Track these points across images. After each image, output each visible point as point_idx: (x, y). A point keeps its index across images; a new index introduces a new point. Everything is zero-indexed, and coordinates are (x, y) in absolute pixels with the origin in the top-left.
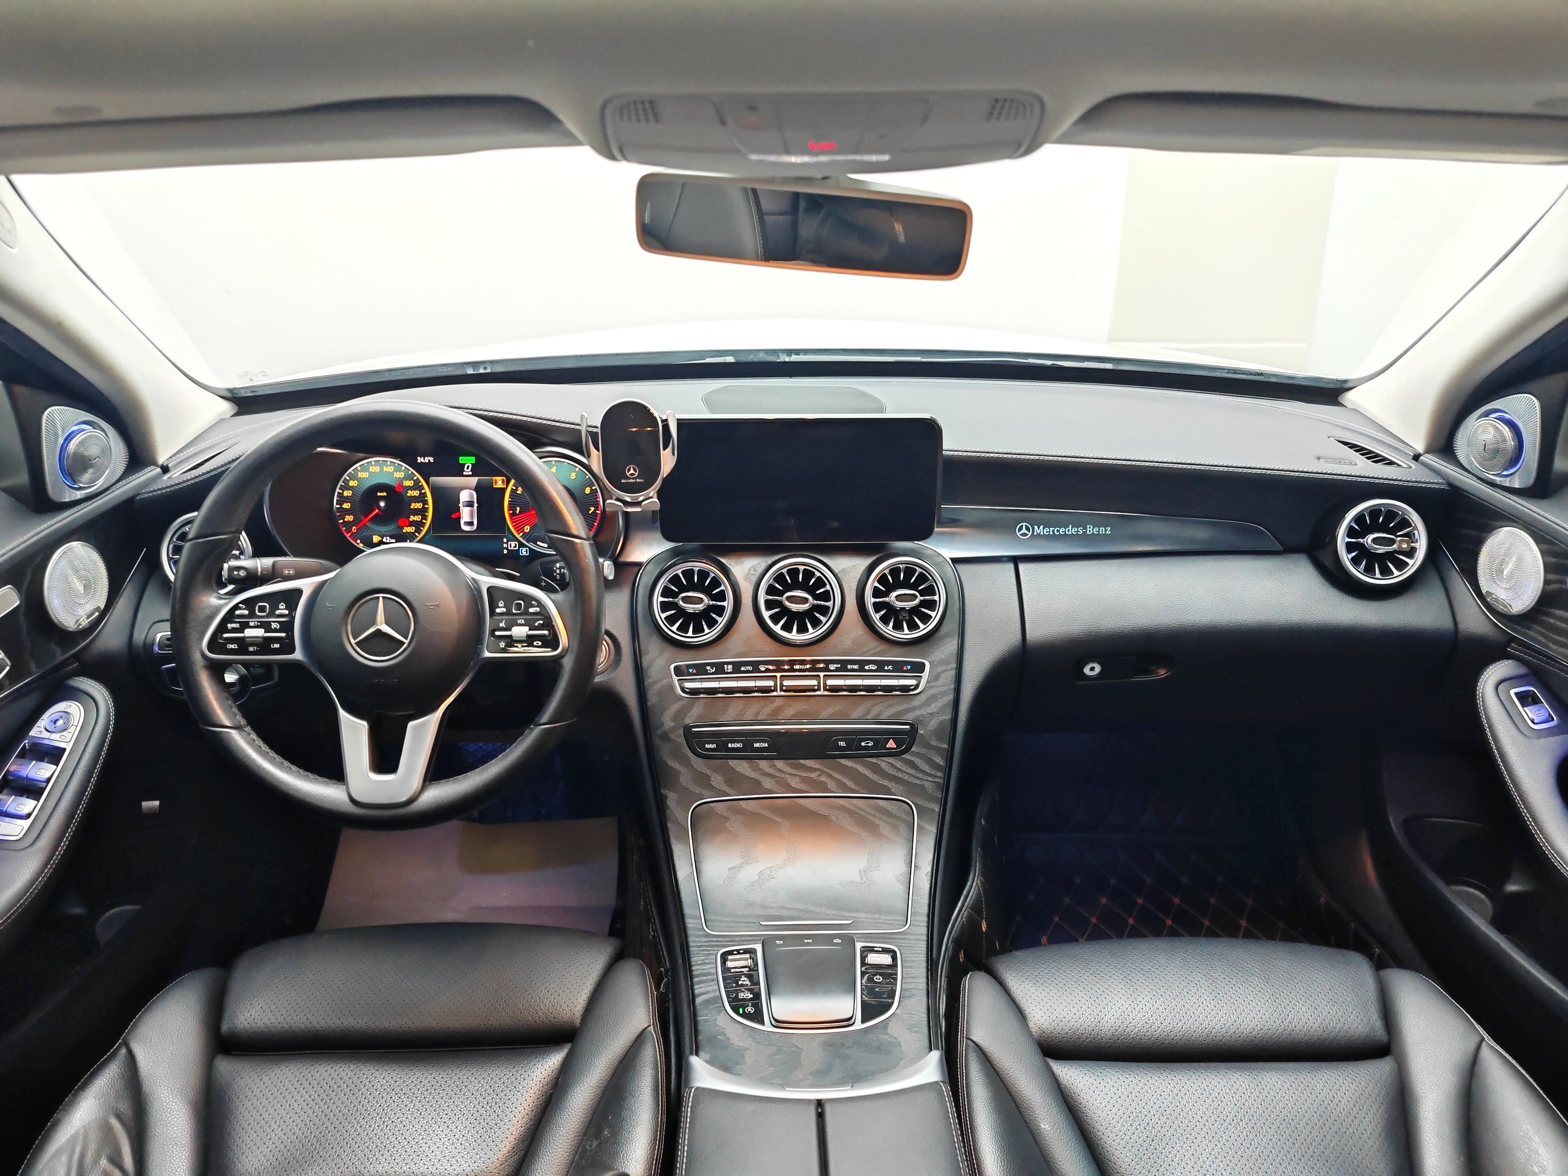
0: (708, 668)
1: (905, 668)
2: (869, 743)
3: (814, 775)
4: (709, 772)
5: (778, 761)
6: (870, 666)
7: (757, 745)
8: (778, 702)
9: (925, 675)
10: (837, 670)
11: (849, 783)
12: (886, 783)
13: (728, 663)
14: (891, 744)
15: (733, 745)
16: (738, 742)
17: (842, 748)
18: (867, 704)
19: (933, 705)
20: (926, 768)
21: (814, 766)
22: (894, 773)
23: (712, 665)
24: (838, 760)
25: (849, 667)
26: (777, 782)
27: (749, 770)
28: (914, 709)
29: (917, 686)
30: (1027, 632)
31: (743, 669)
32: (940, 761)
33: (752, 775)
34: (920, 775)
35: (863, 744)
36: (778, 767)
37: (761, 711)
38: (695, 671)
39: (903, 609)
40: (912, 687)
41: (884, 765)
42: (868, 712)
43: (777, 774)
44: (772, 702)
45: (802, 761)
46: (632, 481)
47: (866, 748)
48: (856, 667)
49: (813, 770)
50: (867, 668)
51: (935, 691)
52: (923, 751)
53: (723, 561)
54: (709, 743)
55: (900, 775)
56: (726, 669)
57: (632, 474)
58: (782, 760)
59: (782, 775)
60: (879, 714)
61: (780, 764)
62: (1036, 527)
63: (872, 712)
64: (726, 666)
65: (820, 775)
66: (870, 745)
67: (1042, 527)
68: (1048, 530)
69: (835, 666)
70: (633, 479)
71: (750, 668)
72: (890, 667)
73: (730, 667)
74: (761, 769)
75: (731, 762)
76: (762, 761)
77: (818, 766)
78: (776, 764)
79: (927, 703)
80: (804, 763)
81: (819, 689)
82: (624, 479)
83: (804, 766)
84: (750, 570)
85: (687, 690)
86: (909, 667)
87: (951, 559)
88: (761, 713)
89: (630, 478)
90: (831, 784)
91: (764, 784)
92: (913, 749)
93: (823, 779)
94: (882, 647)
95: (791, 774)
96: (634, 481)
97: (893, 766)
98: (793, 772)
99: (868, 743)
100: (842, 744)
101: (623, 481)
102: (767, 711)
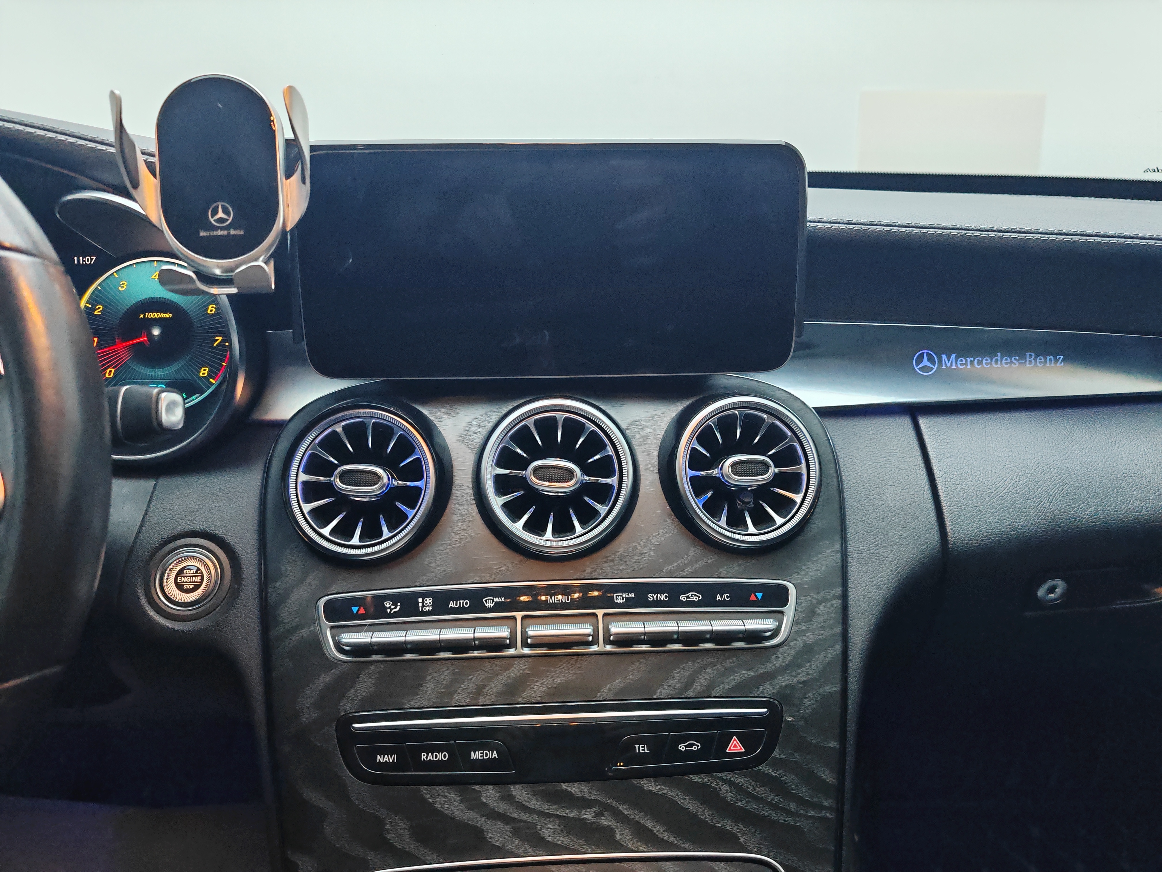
0: (388, 604)
1: (753, 598)
2: (693, 744)
3: (588, 815)
4: (381, 813)
5: (517, 787)
6: (690, 594)
7: (476, 755)
8: (519, 669)
9: (790, 610)
10: (628, 603)
11: (659, 830)
12: (729, 826)
13: (424, 595)
14: (735, 746)
15: (430, 757)
16: (440, 751)
17: (642, 758)
18: (690, 667)
19: (807, 666)
20: (802, 791)
21: (587, 796)
22: (742, 804)
23: (395, 599)
24: (635, 781)
25: (651, 597)
26: (517, 832)
27: (461, 806)
28: (770, 676)
29: (776, 632)
30: (949, 529)
31: (452, 604)
32: (828, 775)
33: (468, 816)
34: (793, 806)
35: (682, 747)
36: (518, 798)
37: (484, 687)
38: (362, 611)
39: (742, 489)
40: (768, 634)
41: (723, 789)
42: (689, 684)
43: (515, 814)
44: (506, 668)
45: (564, 786)
46: (220, 233)
47: (689, 755)
48: (662, 597)
49: (586, 803)
50: (683, 598)
51: (809, 638)
52: (796, 757)
53: (424, 410)
54: (383, 753)
55: (754, 807)
56: (420, 605)
57: (221, 220)
58: (526, 786)
59: (524, 816)
60: (711, 686)
61: (520, 792)
62: (944, 356)
63: (696, 685)
64: (420, 600)
65: (599, 815)
66: (694, 748)
67: (953, 356)
68: (964, 362)
69: (625, 595)
70: (222, 228)
71: (465, 603)
72: (725, 596)
73: (429, 601)
74: (485, 804)
75: (426, 791)
76: (486, 787)
77: (596, 796)
78: (514, 792)
79: (793, 665)
80: (569, 789)
81: (595, 641)
82: (206, 230)
83: (569, 795)
84: (470, 424)
85: (347, 648)
86: (759, 595)
87: (813, 408)
88: (485, 691)
89: (216, 228)
90: (622, 834)
91: (489, 835)
92: (776, 753)
93: (606, 821)
94: (709, 559)
95: (542, 814)
96: (225, 233)
97: (739, 789)
98: (546, 808)
99: (691, 745)
100: (642, 749)
101: (202, 234)
102: (496, 686)
